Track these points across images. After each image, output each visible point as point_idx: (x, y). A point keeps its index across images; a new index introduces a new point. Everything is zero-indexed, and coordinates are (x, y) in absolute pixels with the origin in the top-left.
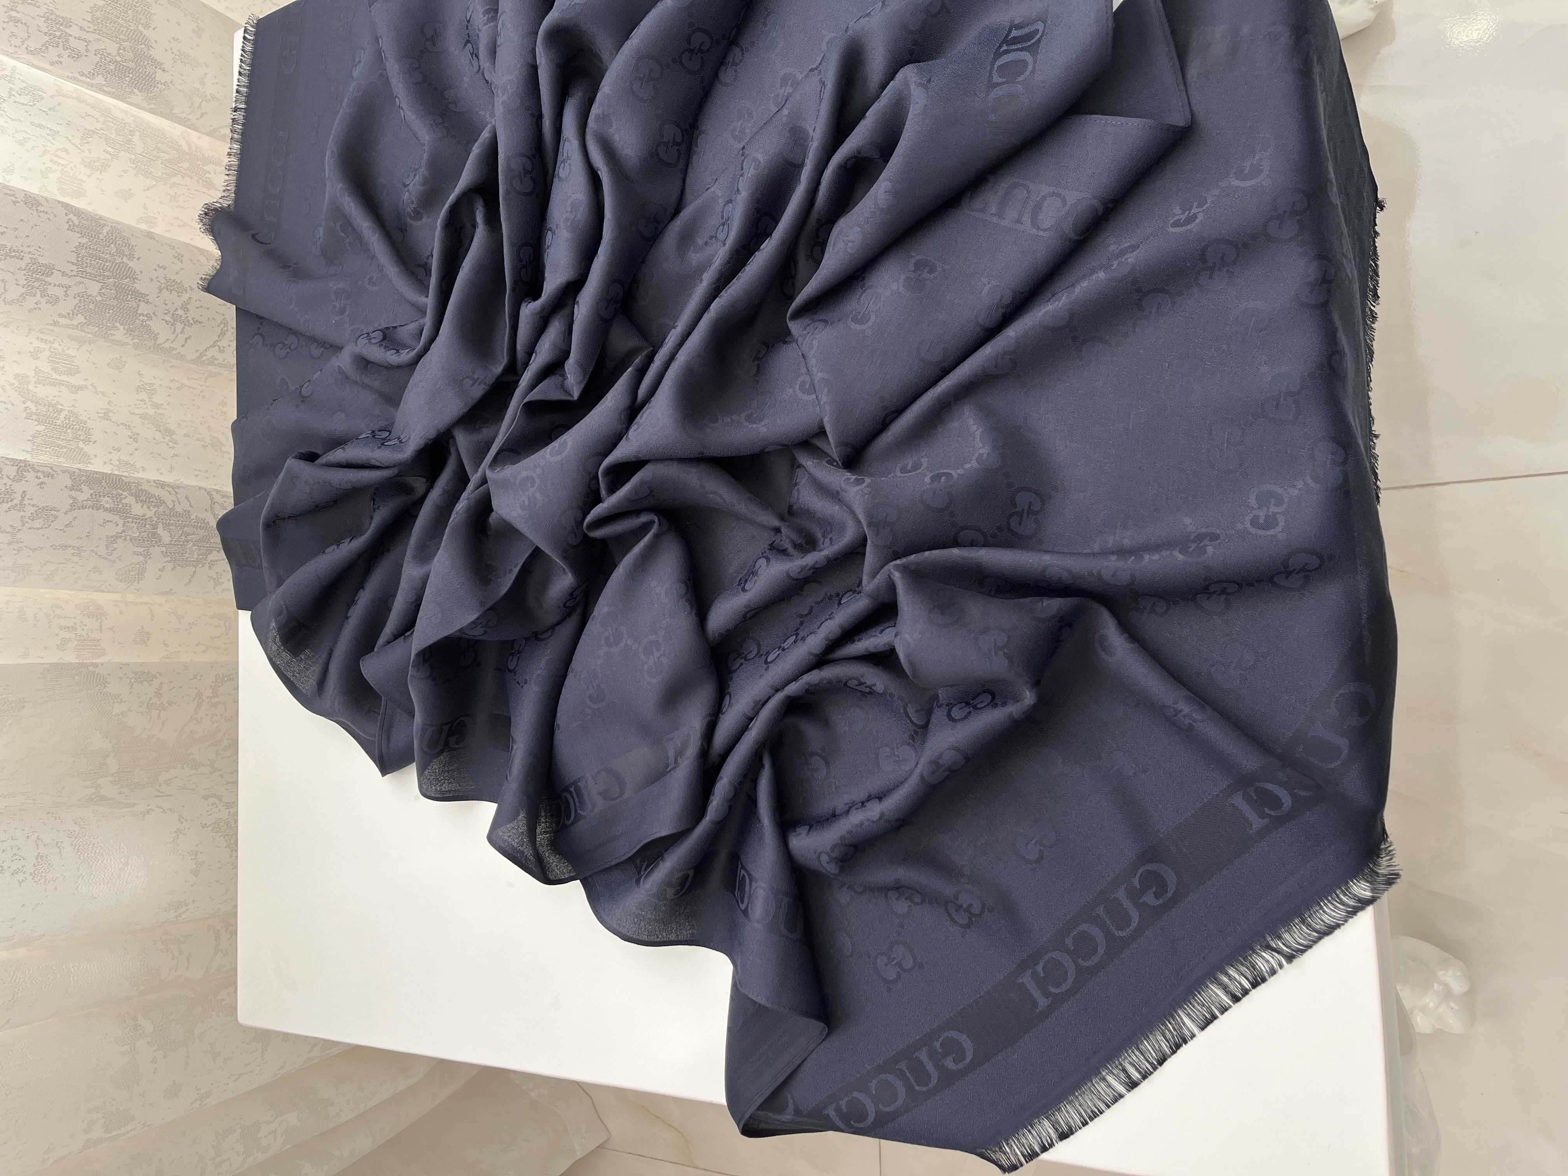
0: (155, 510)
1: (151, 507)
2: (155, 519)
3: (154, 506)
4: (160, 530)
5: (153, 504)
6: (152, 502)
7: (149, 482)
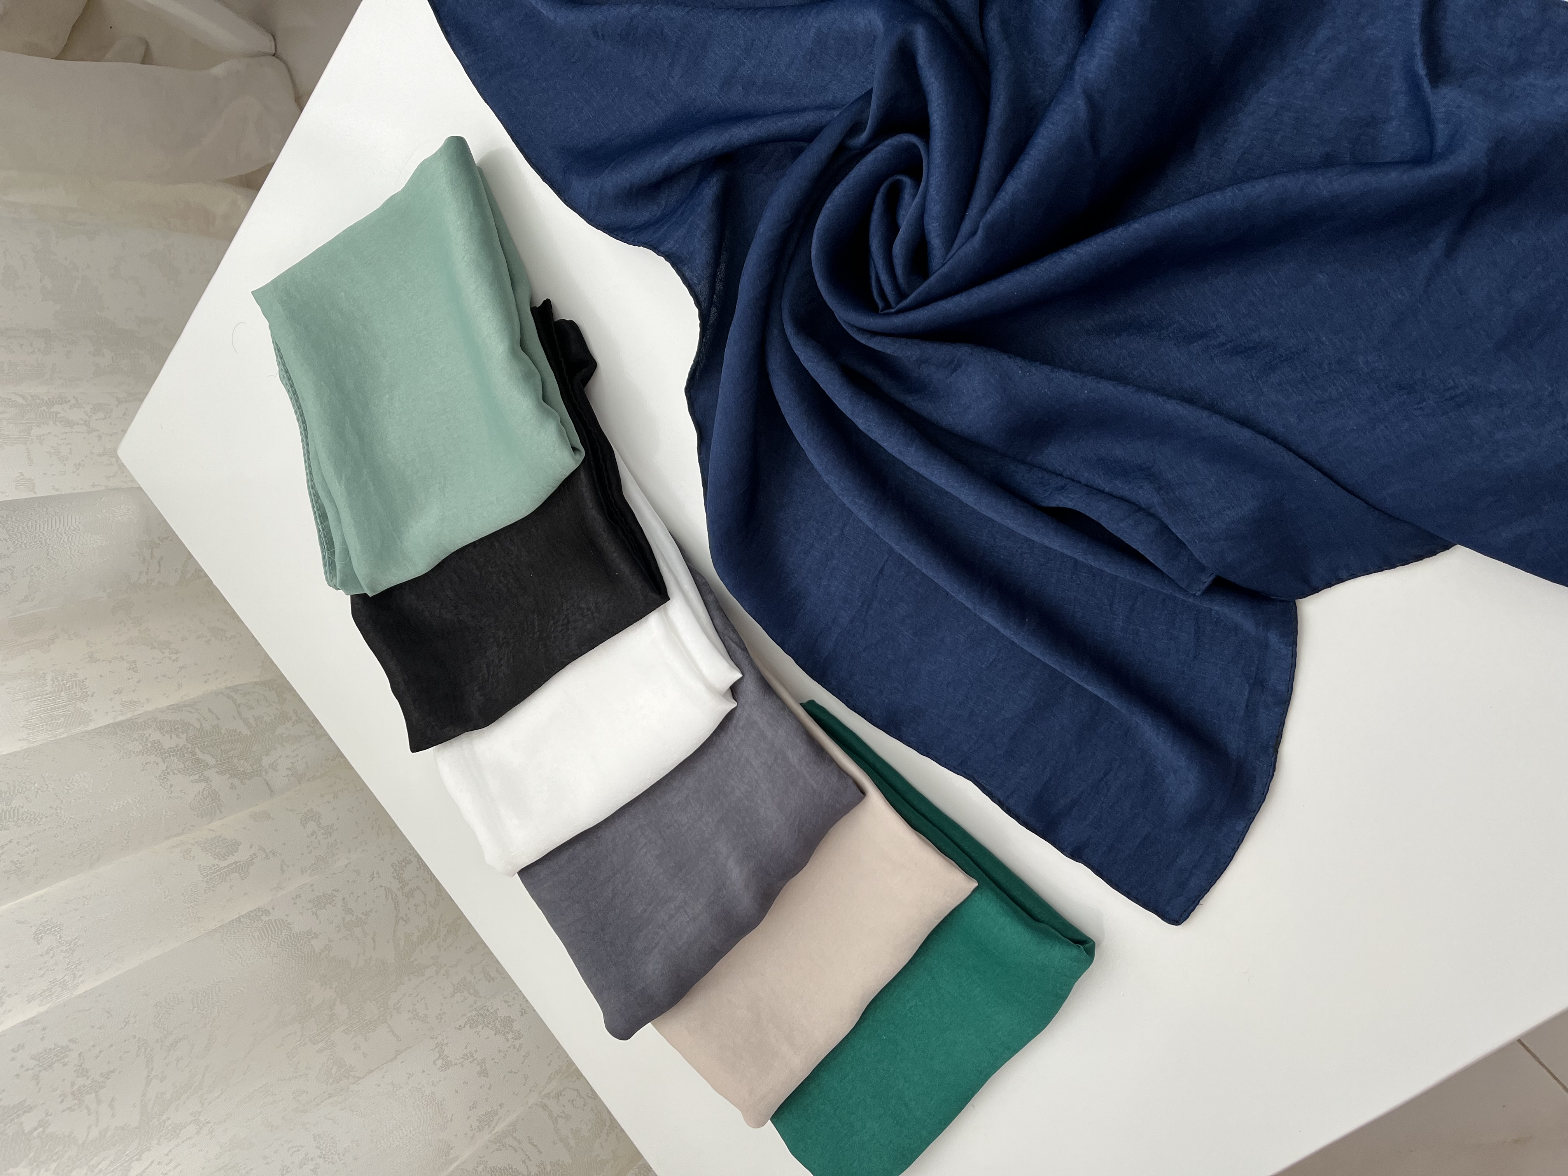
0: (184, 736)
1: (181, 735)
2: (189, 746)
3: (183, 733)
4: (200, 755)
5: (180, 730)
6: (178, 728)
7: (163, 712)
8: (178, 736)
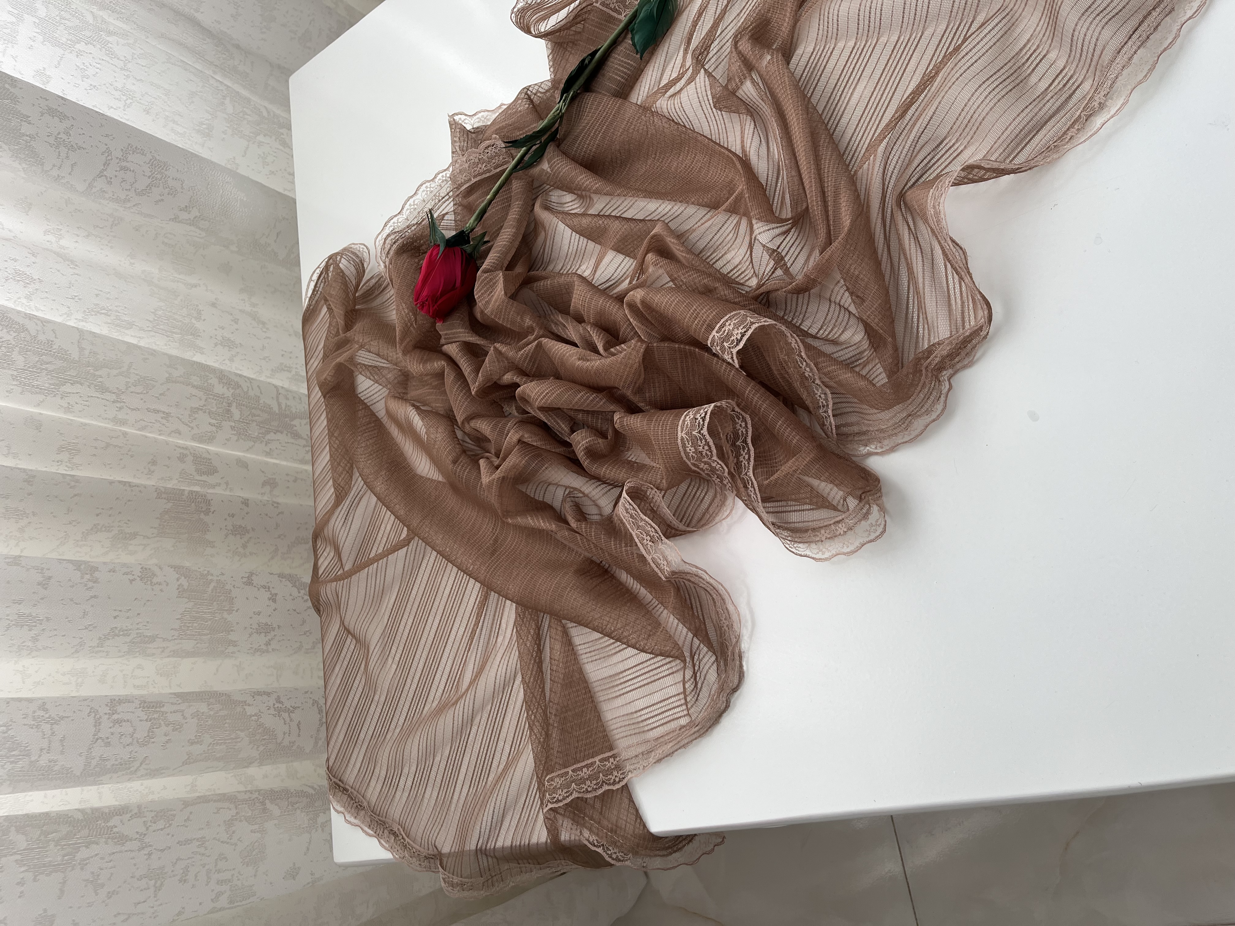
0: (232, 391)
2: (231, 399)
3: (233, 388)
4: (233, 409)
8: (228, 389)
